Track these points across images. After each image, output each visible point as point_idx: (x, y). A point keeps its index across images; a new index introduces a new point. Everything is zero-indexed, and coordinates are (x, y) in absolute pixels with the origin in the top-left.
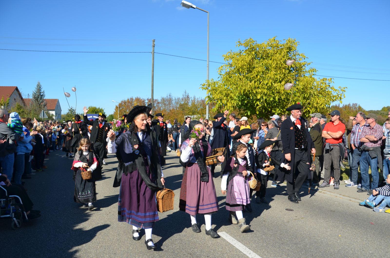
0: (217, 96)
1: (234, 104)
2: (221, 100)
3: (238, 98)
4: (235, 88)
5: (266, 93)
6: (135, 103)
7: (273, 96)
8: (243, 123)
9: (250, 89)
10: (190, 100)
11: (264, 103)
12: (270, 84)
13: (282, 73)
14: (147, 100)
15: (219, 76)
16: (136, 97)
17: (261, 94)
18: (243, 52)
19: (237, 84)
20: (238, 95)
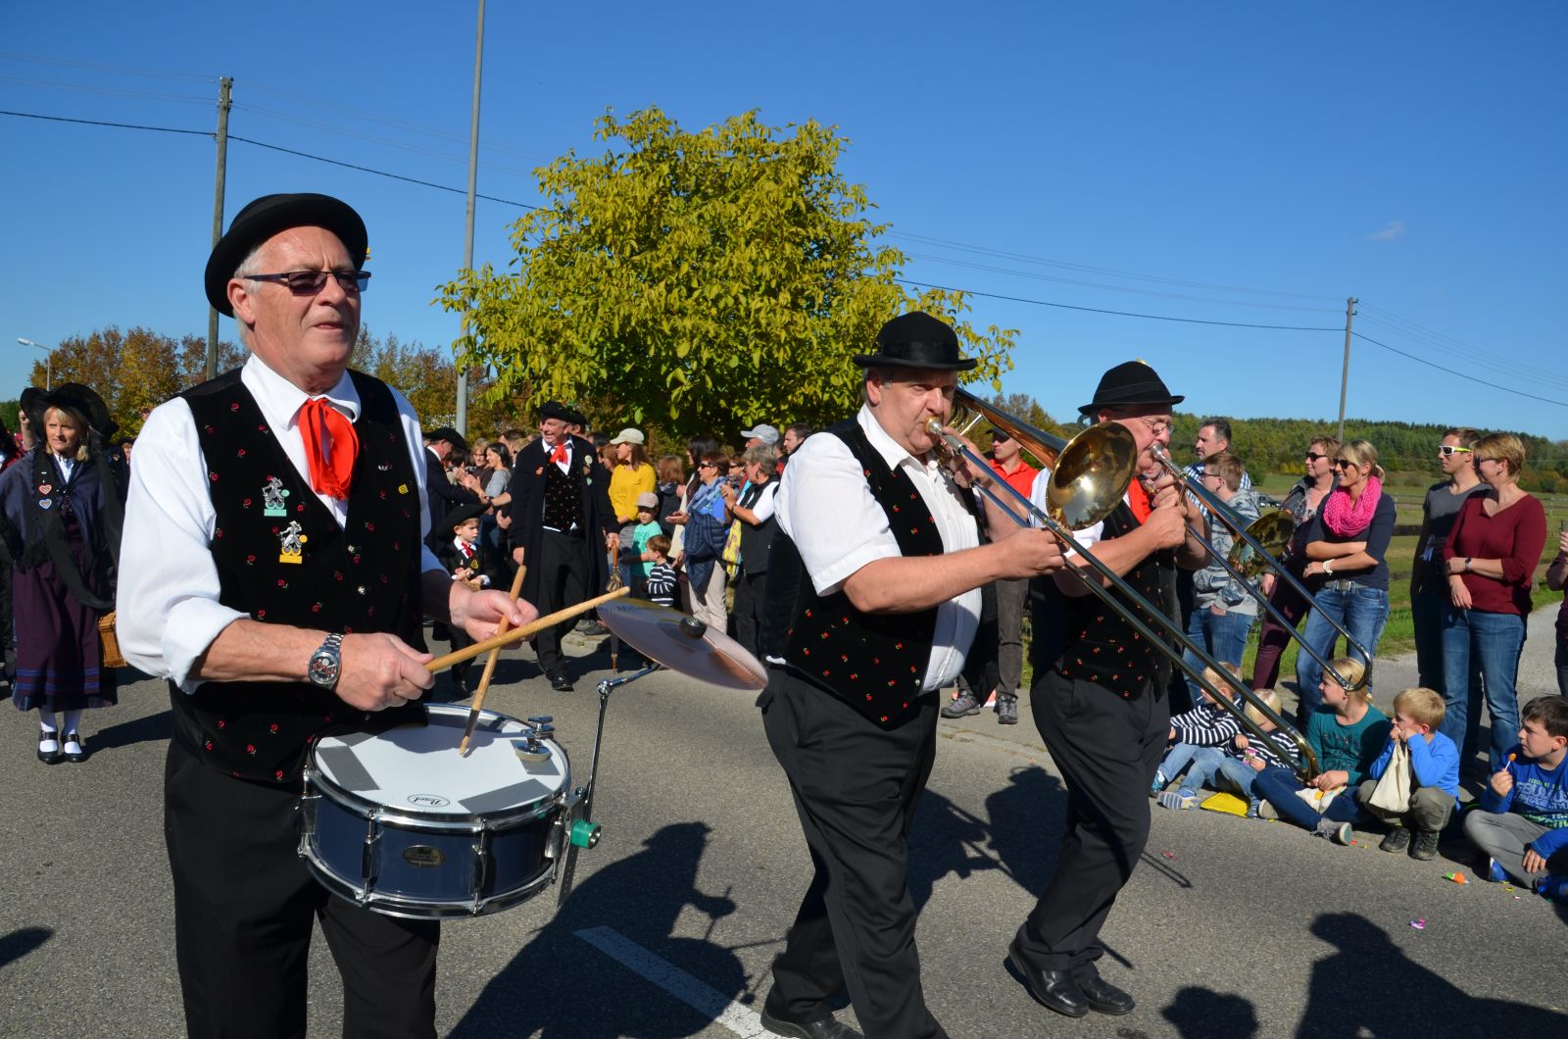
0: (507, 339)
1: (580, 376)
2: (524, 355)
3: (595, 350)
4: (585, 308)
5: (711, 335)
6: (126, 354)
7: (740, 348)
8: (624, 452)
9: (648, 316)
10: (374, 352)
11: (703, 379)
12: (731, 301)
13: (782, 259)
14: (185, 342)
15: (517, 255)
16: (133, 327)
17: (692, 338)
18: (619, 162)
19: (598, 293)
20: (596, 340)
